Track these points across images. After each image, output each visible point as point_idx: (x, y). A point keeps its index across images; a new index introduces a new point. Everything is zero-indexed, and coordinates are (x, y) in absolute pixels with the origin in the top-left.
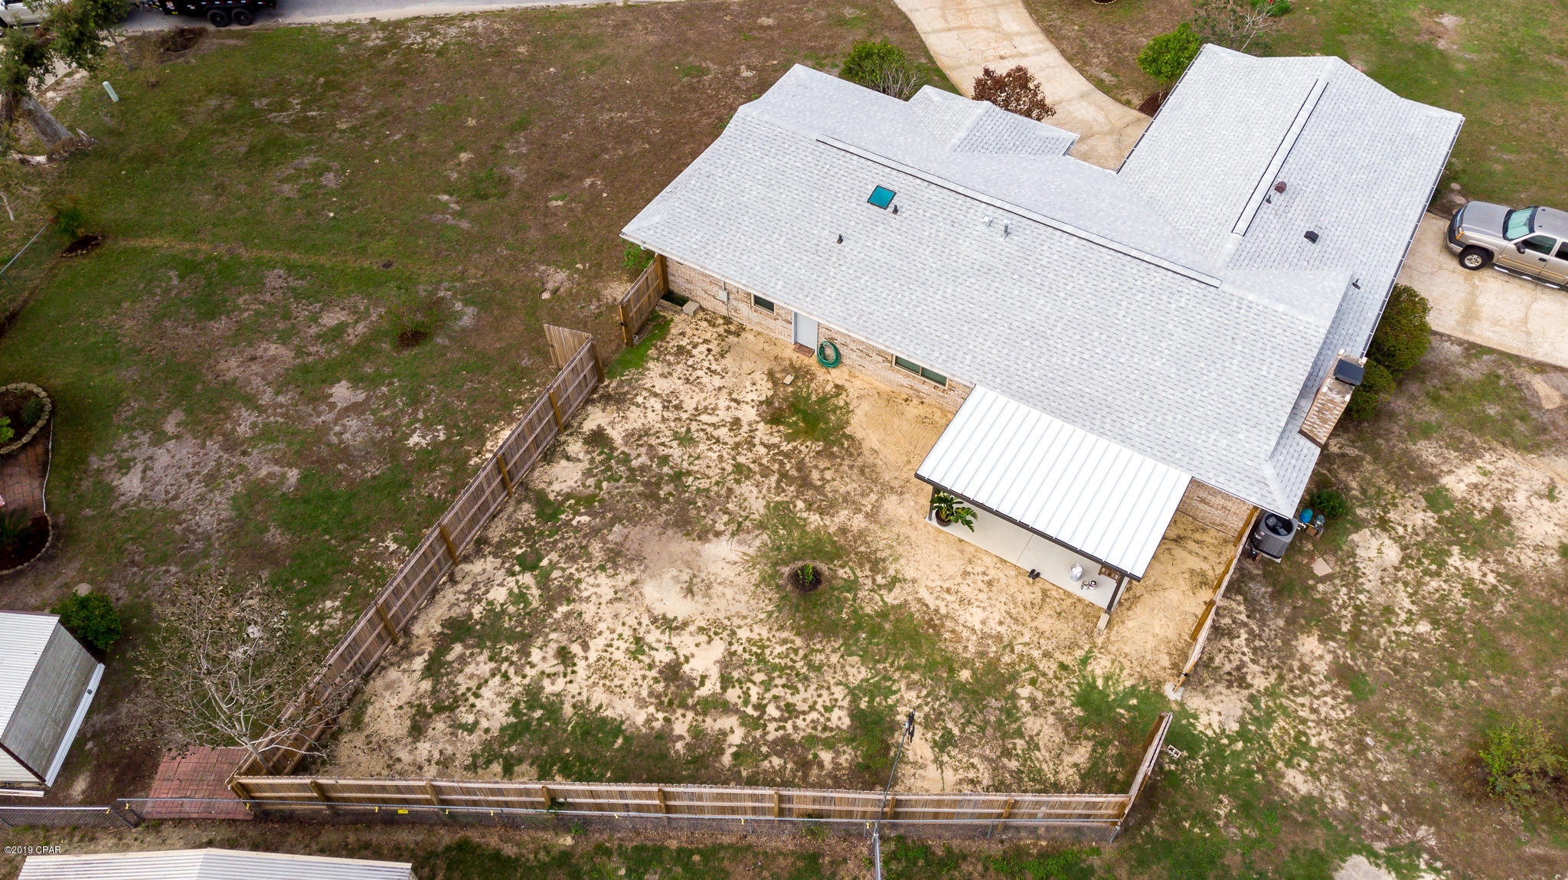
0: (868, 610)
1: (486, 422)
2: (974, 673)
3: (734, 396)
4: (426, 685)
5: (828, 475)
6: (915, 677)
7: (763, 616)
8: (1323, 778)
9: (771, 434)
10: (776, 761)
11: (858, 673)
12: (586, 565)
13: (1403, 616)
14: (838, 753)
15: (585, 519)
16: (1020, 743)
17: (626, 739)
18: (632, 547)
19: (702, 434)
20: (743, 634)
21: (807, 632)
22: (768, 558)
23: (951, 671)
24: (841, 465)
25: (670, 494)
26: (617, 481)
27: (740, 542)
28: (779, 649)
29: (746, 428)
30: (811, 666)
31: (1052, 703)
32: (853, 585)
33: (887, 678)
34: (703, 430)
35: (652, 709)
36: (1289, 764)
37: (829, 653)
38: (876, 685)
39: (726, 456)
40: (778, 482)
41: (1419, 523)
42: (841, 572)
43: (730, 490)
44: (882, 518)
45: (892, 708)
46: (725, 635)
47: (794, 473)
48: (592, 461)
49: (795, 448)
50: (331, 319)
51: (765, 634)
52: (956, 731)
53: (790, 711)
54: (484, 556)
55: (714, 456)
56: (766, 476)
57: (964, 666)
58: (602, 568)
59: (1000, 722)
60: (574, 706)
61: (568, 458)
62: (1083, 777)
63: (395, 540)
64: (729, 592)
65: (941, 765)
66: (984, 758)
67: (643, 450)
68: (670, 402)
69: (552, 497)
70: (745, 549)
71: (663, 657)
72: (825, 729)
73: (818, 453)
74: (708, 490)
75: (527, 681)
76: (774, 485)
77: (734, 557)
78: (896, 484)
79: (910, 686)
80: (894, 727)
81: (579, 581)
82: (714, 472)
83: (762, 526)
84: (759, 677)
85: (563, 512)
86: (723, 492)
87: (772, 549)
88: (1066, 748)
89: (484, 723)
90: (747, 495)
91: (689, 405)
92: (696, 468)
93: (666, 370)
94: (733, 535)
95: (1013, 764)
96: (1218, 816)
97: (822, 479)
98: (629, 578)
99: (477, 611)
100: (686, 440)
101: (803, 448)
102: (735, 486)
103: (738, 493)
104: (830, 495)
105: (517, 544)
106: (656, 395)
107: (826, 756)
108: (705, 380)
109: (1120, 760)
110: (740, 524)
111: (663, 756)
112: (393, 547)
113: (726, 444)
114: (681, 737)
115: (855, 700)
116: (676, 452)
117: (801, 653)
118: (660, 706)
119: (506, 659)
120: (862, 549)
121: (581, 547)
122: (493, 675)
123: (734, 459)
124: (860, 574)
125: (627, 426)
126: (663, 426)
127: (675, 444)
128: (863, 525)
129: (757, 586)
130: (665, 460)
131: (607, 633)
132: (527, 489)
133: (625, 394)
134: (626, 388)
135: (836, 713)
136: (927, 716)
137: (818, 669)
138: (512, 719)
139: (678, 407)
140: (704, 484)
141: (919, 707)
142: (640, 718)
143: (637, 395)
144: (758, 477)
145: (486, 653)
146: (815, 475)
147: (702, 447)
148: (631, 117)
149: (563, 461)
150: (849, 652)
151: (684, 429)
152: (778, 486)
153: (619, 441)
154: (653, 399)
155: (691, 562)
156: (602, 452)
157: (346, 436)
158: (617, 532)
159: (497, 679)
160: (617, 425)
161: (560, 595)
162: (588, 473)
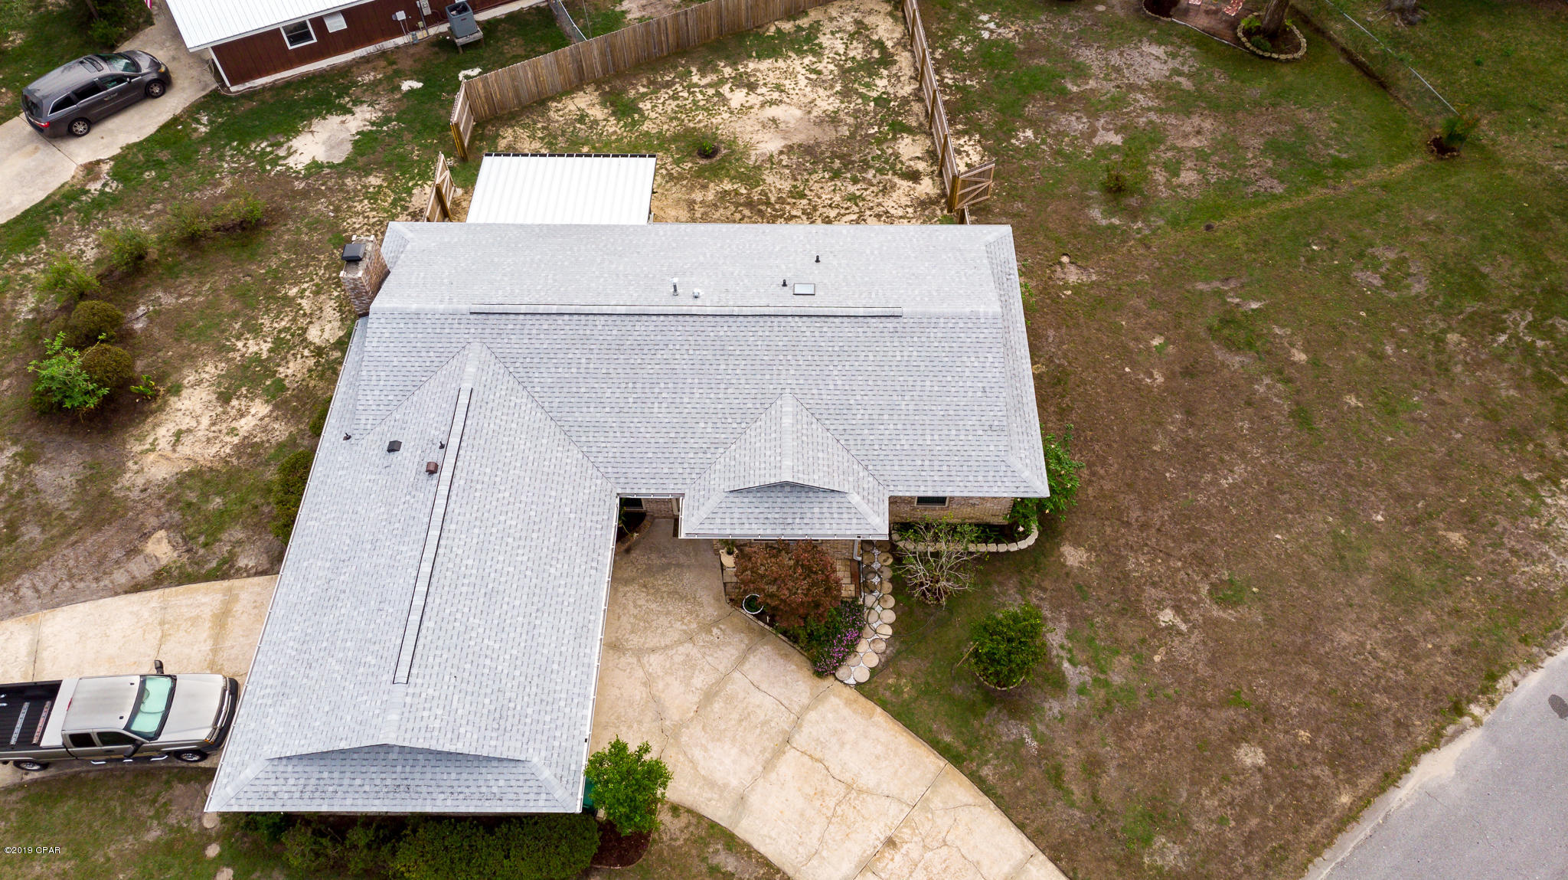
1: (997, 160)
4: (875, 37)
6: (614, 138)
7: (721, 127)
8: (359, 187)
10: (668, 78)
11: (647, 127)
12: (846, 111)
14: (637, 93)
15: (871, 131)
16: (540, 135)
17: (752, 56)
18: (828, 127)
19: (846, 206)
20: (726, 116)
21: (689, 132)
22: (741, 153)
25: (832, 163)
26: (873, 158)
27: (763, 154)
28: (700, 117)
29: (819, 221)
30: (676, 118)
32: (677, 162)
33: (630, 131)
34: (847, 209)
35: (749, 70)
36: (380, 186)
37: (670, 128)
38: (634, 126)
39: (816, 199)
40: (768, 198)
41: (291, 365)
42: (690, 165)
43: (796, 180)
44: (683, 204)
45: (619, 120)
46: (736, 111)
47: (763, 208)
48: (902, 163)
51: (714, 120)
52: (578, 125)
53: (675, 97)
54: (910, 94)
55: (824, 197)
56: (779, 198)
58: (835, 112)
59: (555, 138)
60: (790, 57)
61: (918, 158)
62: (499, 135)
63: (973, 86)
64: (749, 129)
65: (579, 109)
66: (557, 121)
67: (875, 181)
68: (888, 217)
69: (905, 135)
70: (758, 152)
71: (761, 90)
72: (650, 99)
74: (810, 174)
75: (825, 57)
76: (770, 195)
77: (761, 145)
79: (615, 132)
80: (614, 114)
81: (842, 102)
82: (816, 187)
83: (759, 168)
84: (702, 103)
85: (889, 130)
86: (799, 177)
87: (741, 158)
88: (513, 143)
89: (829, 36)
90: (783, 182)
91: (872, 221)
92: (830, 184)
94: (772, 156)
95: (539, 125)
97: (740, 212)
98: (814, 113)
99: (885, 73)
100: (853, 198)
102: (795, 183)
103: (789, 180)
105: (898, 106)
106: (901, 217)
107: (642, 90)
109: (480, 150)
110: (773, 164)
111: (727, 58)
112: (968, 82)
113: (824, 206)
114: (724, 67)
115: (642, 115)
116: (852, 189)
117: (686, 122)
118: (746, 73)
119: (846, 60)
120: (685, 182)
121: (858, 117)
122: (845, 53)
123: (809, 200)
124: (678, 169)
125: (901, 191)
126: (877, 201)
127: (858, 193)
128: (693, 195)
129: (736, 138)
130: (855, 181)
131: (803, 88)
132: (925, 133)
133: (924, 209)
134: (926, 213)
135: (649, 106)
136: (598, 125)
137: (671, 119)
138: (816, 42)
139: (878, 216)
140: (815, 177)
141: (604, 126)
142: (752, 66)
144: (784, 196)
145: (859, 57)
147: (837, 198)
148: (1214, 482)
149: (920, 155)
150: (660, 133)
151: (861, 204)
152: (766, 195)
153: (896, 180)
154: (901, 214)
155: (785, 134)
156: (901, 169)
157: (1073, 118)
158: (845, 131)
159: (842, 52)
160: (907, 189)
161: (846, 94)
162: (897, 155)
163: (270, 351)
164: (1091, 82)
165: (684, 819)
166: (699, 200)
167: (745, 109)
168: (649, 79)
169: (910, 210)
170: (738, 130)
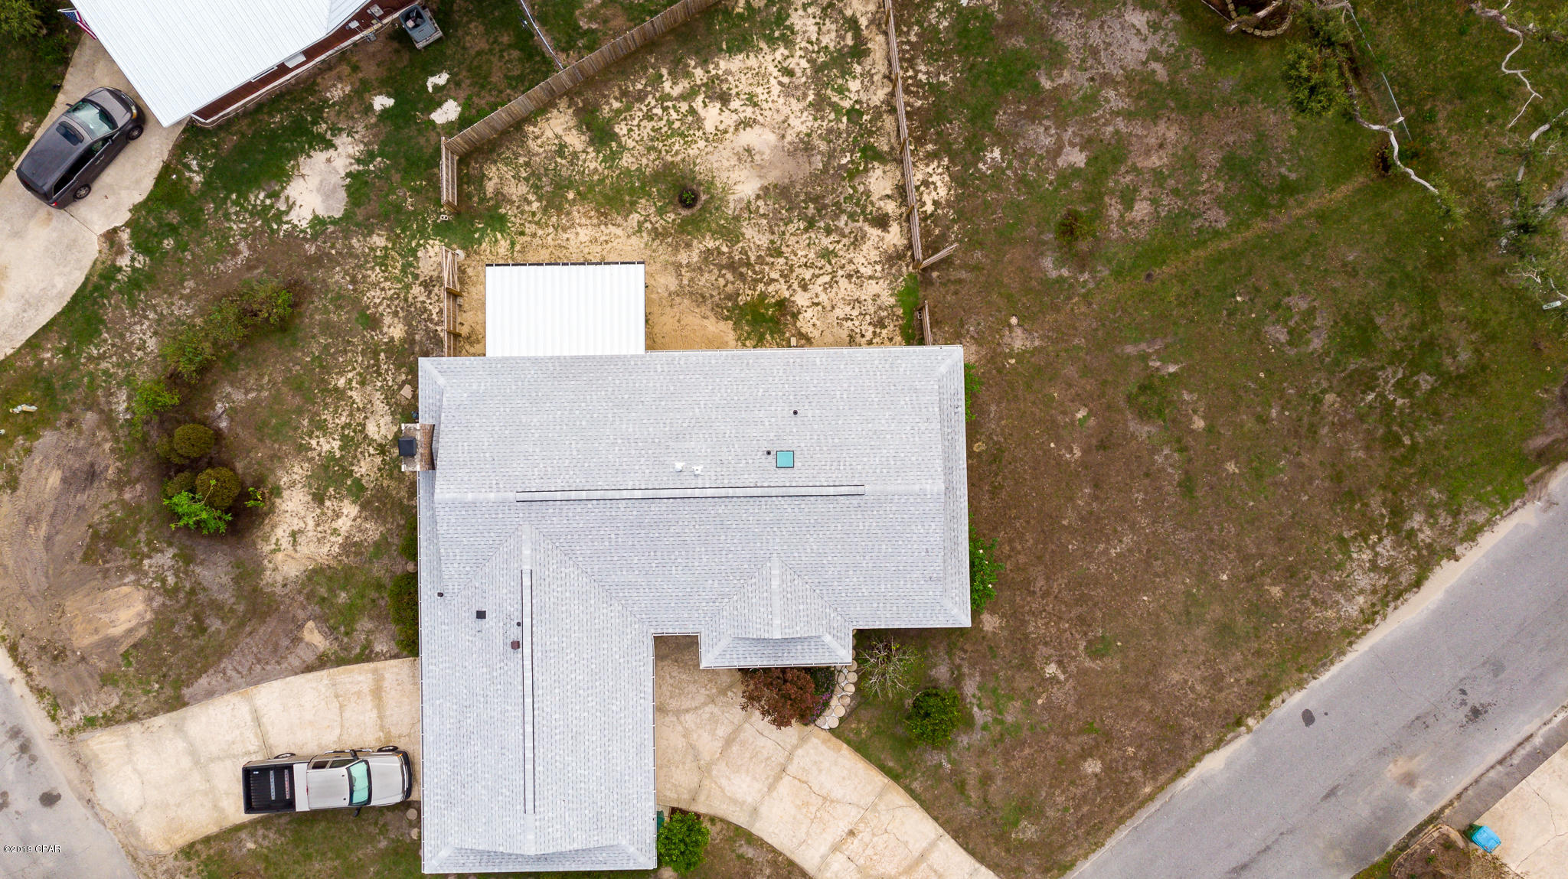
0: (643, 201)
1: (963, 193)
2: (566, 199)
3: (820, 308)
4: (848, 13)
5: (722, 281)
6: (596, 177)
7: (698, 161)
8: (367, 250)
9: (777, 292)
10: (639, 86)
11: (627, 161)
12: (819, 132)
13: (354, 384)
14: (611, 110)
15: (844, 161)
16: (524, 175)
17: (722, 50)
18: (802, 158)
19: (820, 265)
20: (702, 144)
21: (669, 167)
22: (720, 199)
23: (579, 193)
24: (719, 294)
25: (806, 208)
26: (845, 198)
27: (741, 200)
28: (677, 147)
29: (795, 286)
30: (653, 148)
31: (518, 208)
32: (661, 212)
33: (611, 167)
34: (821, 268)
35: (720, 72)
36: (386, 248)
37: (649, 163)
38: (614, 160)
39: (792, 257)
40: (748, 258)
41: (362, 463)
42: (673, 216)
43: (773, 233)
44: (671, 268)
45: (598, 152)
46: (711, 137)
47: (744, 270)
48: (872, 203)
49: (755, 290)
50: (1142, 209)
51: (690, 151)
52: (559, 160)
53: (649, 117)
54: (883, 102)
55: (800, 253)
56: (759, 257)
57: (574, 200)
58: (808, 135)
59: (540, 180)
60: (761, 49)
61: (888, 196)
62: (484, 175)
63: (945, 83)
64: (726, 164)
65: (557, 136)
66: (538, 154)
67: (847, 231)
68: (858, 278)
69: (876, 164)
70: (736, 197)
71: (735, 104)
72: (625, 119)
73: (738, 295)
74: (786, 225)
75: (797, 47)
76: (750, 253)
77: (738, 187)
78: (678, 300)
79: (596, 170)
80: (591, 142)
81: (815, 119)
82: (792, 240)
83: (737, 218)
84: (677, 125)
85: (860, 158)
86: (776, 229)
87: (720, 206)
88: (499, 186)
89: (800, 12)
90: (761, 236)
91: (843, 283)
92: (805, 237)
93: (879, 302)
94: (749, 202)
95: (521, 160)
96: (411, 197)
97: (723, 276)
98: (788, 138)
99: (858, 69)
100: (827, 254)
101: (750, 292)
102: (772, 238)
103: (767, 234)
104: (712, 267)
105: (870, 122)
106: (871, 278)
107: (616, 105)
108: (848, 309)
109: (469, 196)
110: (751, 212)
111: (697, 53)
112: (942, 78)
113: (800, 266)
114: (695, 68)
115: (620, 145)
116: (826, 242)
117: (664, 153)
118: (718, 77)
119: (818, 52)
120: (670, 240)
121: (831, 141)
122: (817, 39)
123: (786, 258)
124: (662, 221)
125: (871, 242)
126: (848, 256)
127: (831, 247)
128: (679, 257)
129: (713, 177)
130: (828, 232)
131: (776, 98)
132: (895, 160)
133: (891, 267)
134: (893, 271)
135: (625, 131)
136: (578, 159)
137: (650, 149)
138: (788, 23)
139: (849, 276)
140: (791, 228)
141: (585, 161)
142: (723, 64)
143: (883, 270)
144: (763, 254)
145: (831, 46)
146: (730, 276)
147: (812, 255)
148: (1106, 552)
149: (889, 192)
150: (639, 169)
151: (833, 262)
152: (746, 254)
153: (867, 228)
154: (870, 273)
155: (761, 169)
156: (871, 213)
157: (1042, 129)
158: (818, 163)
159: (814, 38)
160: (877, 239)
161: (820, 105)
162: (867, 193)
163: (341, 448)
164: (1066, 73)
165: (719, 826)
166: (684, 262)
167: (721, 133)
168: (620, 88)
169: (878, 268)
170: (715, 165)
